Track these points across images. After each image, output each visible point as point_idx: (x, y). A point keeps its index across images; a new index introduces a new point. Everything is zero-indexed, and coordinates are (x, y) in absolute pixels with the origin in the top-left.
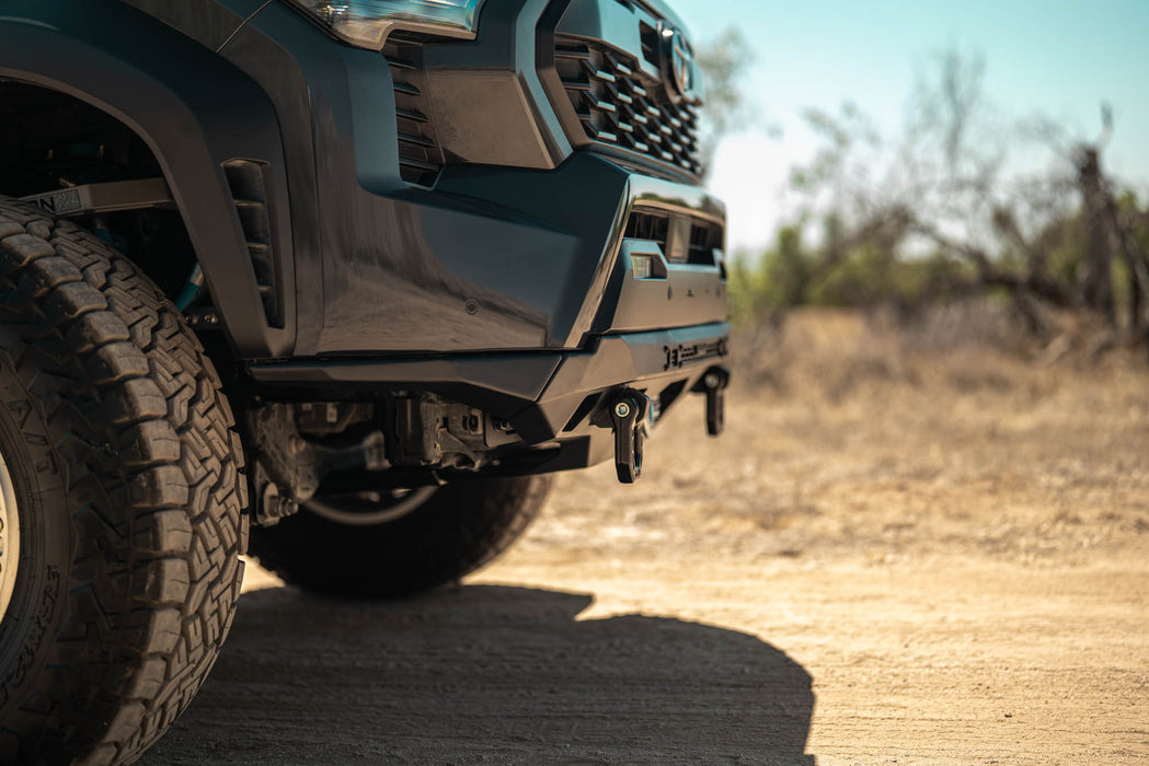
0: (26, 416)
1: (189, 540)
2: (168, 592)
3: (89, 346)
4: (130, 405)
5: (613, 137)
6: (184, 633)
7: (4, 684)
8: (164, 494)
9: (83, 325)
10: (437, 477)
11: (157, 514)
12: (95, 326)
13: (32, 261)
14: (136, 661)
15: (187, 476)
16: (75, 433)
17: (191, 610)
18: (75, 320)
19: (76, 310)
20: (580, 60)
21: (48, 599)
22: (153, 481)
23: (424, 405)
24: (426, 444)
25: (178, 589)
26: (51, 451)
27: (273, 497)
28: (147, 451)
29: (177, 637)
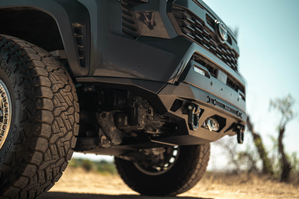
0: (15, 85)
1: (52, 120)
2: (43, 133)
3: (32, 67)
4: (40, 82)
5: (194, 38)
6: (49, 147)
7: (1, 158)
8: (45, 105)
9: (31, 62)
10: (150, 139)
11: (42, 111)
12: (34, 62)
13: (23, 48)
14: (33, 151)
15: (54, 104)
16: (24, 88)
17: (52, 141)
18: (30, 61)
19: (30, 59)
20: (182, 14)
21: (14, 134)
22: (42, 102)
23: (139, 109)
24: (139, 120)
25: (47, 133)
26: (19, 94)
27: (104, 139)
28: (42, 93)
29: (47, 148)
